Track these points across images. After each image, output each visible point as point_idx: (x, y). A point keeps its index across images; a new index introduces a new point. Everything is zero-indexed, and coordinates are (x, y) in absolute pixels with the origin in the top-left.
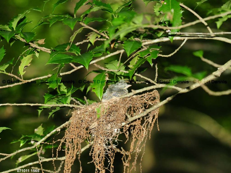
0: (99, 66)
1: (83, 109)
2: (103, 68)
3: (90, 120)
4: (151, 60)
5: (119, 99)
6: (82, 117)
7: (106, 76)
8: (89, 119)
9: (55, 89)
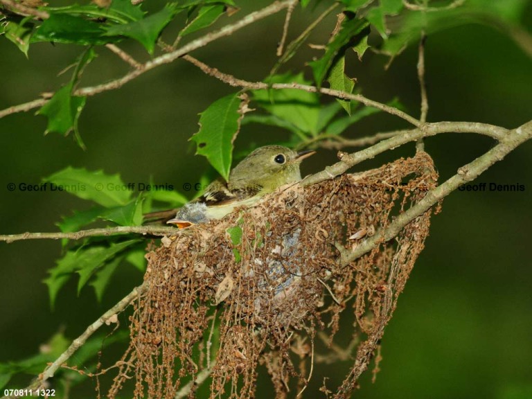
0: (216, 70)
1: (183, 236)
2: (231, 77)
3: (212, 274)
4: (383, 21)
5: (302, 190)
6: (185, 266)
7: (243, 100)
8: (208, 270)
9: (67, 134)
